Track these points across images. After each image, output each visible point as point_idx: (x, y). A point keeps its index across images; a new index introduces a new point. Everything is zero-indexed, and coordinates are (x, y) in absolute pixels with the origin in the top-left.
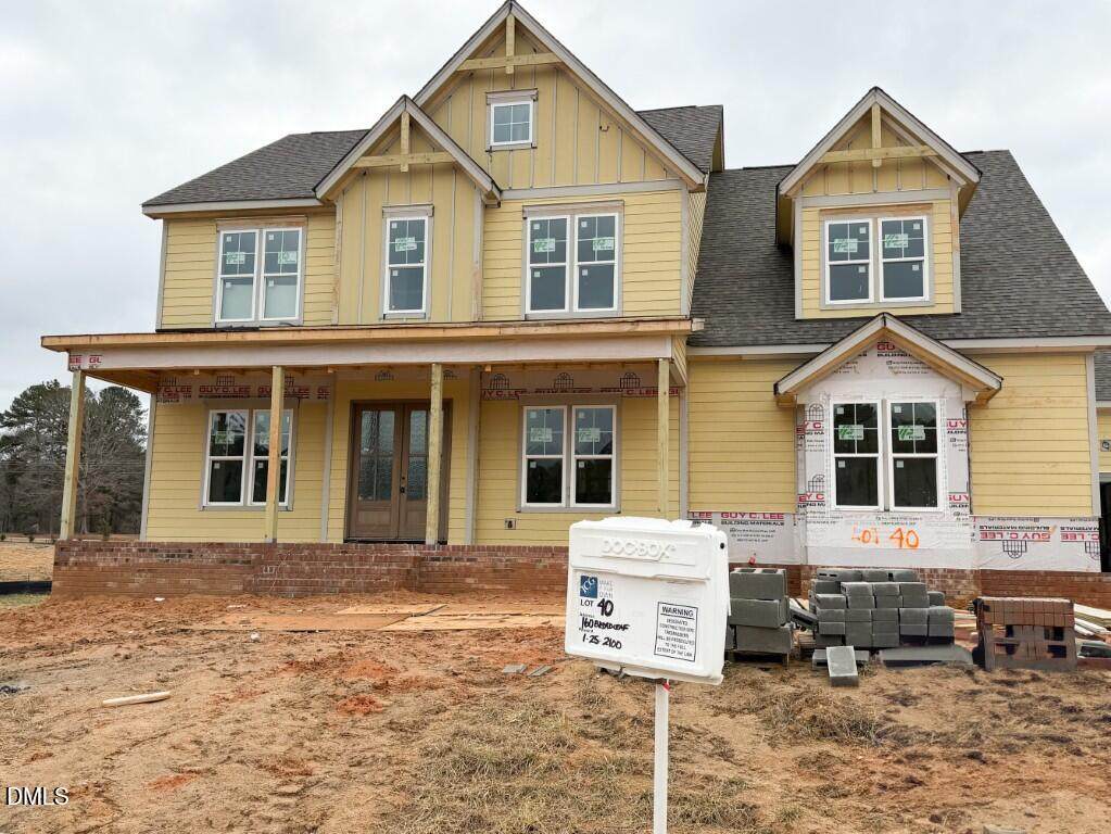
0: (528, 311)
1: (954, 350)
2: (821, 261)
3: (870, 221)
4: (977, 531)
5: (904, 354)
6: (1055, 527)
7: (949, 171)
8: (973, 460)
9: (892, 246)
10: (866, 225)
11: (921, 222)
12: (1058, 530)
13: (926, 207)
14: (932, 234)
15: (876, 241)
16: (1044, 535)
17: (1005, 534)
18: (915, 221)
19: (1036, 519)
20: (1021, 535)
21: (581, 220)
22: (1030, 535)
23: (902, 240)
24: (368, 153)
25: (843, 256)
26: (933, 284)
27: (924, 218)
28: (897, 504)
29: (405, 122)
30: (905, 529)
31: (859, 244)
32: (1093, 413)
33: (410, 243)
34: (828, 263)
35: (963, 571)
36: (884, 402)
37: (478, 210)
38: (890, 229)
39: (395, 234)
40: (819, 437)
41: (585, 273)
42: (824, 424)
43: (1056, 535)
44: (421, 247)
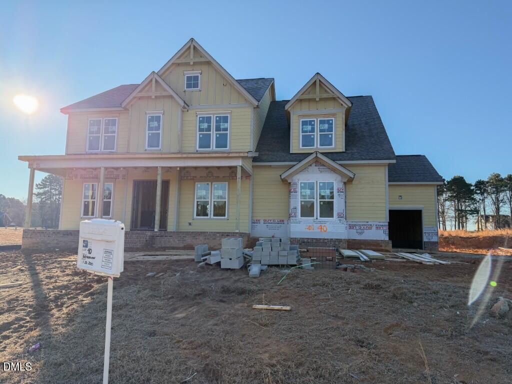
0: (198, 149)
1: (340, 164)
2: (299, 133)
3: (315, 119)
4: (348, 226)
5: (324, 166)
6: (374, 225)
7: (342, 103)
8: (347, 201)
9: (322, 128)
10: (314, 121)
11: (332, 120)
12: (375, 226)
13: (334, 115)
14: (335, 124)
15: (317, 127)
16: (370, 227)
17: (357, 227)
18: (331, 120)
19: (367, 222)
20: (362, 227)
21: (216, 117)
22: (365, 227)
23: (326, 126)
24: (140, 91)
25: (306, 132)
26: (336, 141)
27: (333, 119)
28: (320, 217)
29: (154, 81)
30: (323, 225)
31: (312, 128)
32: (387, 186)
33: (155, 124)
34: (301, 134)
35: (341, 239)
36: (317, 182)
37: (180, 112)
38: (322, 122)
39: (150, 121)
40: (295, 194)
41: (218, 136)
42: (297, 189)
43: (374, 228)
44: (159, 125)
